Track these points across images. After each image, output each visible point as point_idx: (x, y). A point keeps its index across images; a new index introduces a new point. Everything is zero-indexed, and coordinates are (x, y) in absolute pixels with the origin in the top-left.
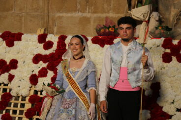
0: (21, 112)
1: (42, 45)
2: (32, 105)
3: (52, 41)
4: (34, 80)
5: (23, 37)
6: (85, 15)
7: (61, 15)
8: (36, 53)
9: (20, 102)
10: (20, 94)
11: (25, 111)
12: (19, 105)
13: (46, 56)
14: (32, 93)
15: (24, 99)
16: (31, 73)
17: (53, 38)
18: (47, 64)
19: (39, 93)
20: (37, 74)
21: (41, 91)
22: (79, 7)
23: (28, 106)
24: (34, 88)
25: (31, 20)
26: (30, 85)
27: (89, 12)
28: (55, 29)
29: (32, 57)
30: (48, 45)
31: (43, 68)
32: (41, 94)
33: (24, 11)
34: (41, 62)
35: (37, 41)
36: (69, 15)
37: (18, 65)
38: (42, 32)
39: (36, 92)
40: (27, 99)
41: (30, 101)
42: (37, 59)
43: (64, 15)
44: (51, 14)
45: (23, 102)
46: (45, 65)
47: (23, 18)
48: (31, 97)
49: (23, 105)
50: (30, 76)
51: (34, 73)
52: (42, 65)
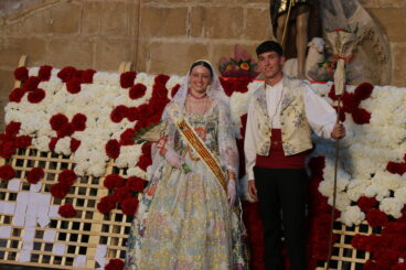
0: (91, 203)
1: (127, 91)
2: (110, 192)
3: (145, 84)
4: (113, 149)
5: (95, 76)
6: (198, 41)
7: (159, 40)
8: (116, 104)
9: (89, 185)
10: (89, 173)
11: (98, 202)
12: (88, 190)
13: (133, 109)
14: (110, 171)
15: (96, 180)
16: (109, 138)
17: (146, 79)
18: (135, 122)
19: (121, 172)
20: (118, 139)
21: (125, 169)
22: (189, 27)
23: (103, 192)
24: (112, 164)
25: (108, 49)
26: (107, 158)
27: (206, 36)
28: (148, 65)
29: (110, 110)
30: (137, 91)
31: (129, 130)
32: (125, 173)
33: (96, 33)
34: (125, 120)
35: (119, 84)
36: (172, 40)
37: (87, 123)
38: (128, 69)
39: (116, 170)
40: (102, 180)
41: (106, 184)
42: (119, 114)
43: (164, 40)
44: (142, 39)
45: (95, 186)
46: (131, 125)
47: (95, 45)
48: (108, 178)
49: (94, 192)
50: (106, 142)
51: (113, 138)
52: (127, 124)
